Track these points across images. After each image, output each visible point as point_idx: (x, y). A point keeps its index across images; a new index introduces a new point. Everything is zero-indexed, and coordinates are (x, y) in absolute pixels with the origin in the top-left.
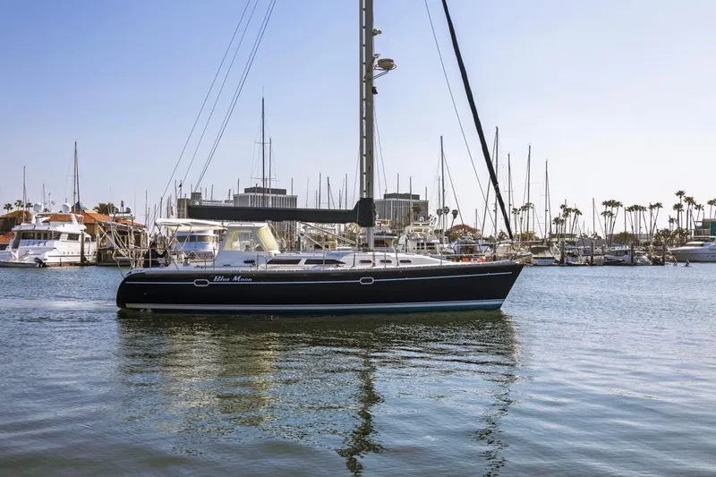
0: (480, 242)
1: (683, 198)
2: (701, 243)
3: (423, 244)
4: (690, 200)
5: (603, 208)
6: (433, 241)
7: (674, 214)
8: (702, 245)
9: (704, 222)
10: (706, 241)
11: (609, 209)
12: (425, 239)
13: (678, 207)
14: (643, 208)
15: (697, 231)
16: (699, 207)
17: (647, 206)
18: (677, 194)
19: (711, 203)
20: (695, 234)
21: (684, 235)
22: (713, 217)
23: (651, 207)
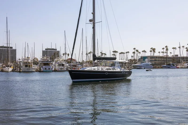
0: (77, 63)
1: (135, 50)
2: (141, 63)
3: (60, 64)
4: (137, 51)
5: (113, 53)
6: (64, 63)
7: (133, 55)
8: (141, 64)
9: (141, 57)
10: (142, 62)
11: (114, 53)
12: (61, 63)
13: (134, 53)
14: (124, 53)
15: (139, 60)
16: (139, 53)
17: (125, 52)
18: (134, 49)
19: (143, 51)
20: (138, 60)
21: (136, 61)
22: (143, 56)
23: (126, 53)
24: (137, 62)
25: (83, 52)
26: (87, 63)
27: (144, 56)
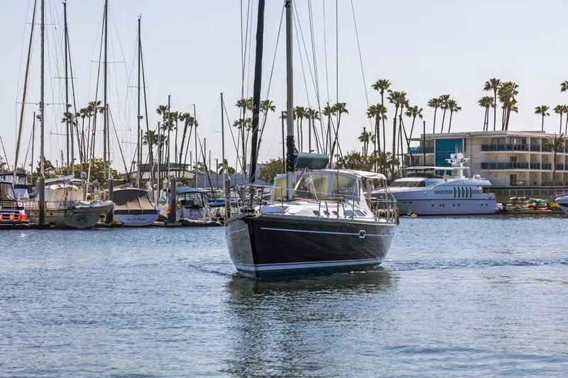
1: (386, 94)
2: (420, 179)
4: (399, 99)
7: (370, 125)
8: (422, 184)
9: (424, 139)
10: (430, 176)
13: (377, 111)
14: (311, 112)
15: (411, 159)
16: (414, 112)
17: (321, 109)
18: (376, 87)
19: (434, 103)
20: (406, 163)
21: (388, 165)
22: (438, 131)
23: (328, 111)
24: (395, 176)
25: (42, 105)
26: (72, 178)
27: (445, 131)
